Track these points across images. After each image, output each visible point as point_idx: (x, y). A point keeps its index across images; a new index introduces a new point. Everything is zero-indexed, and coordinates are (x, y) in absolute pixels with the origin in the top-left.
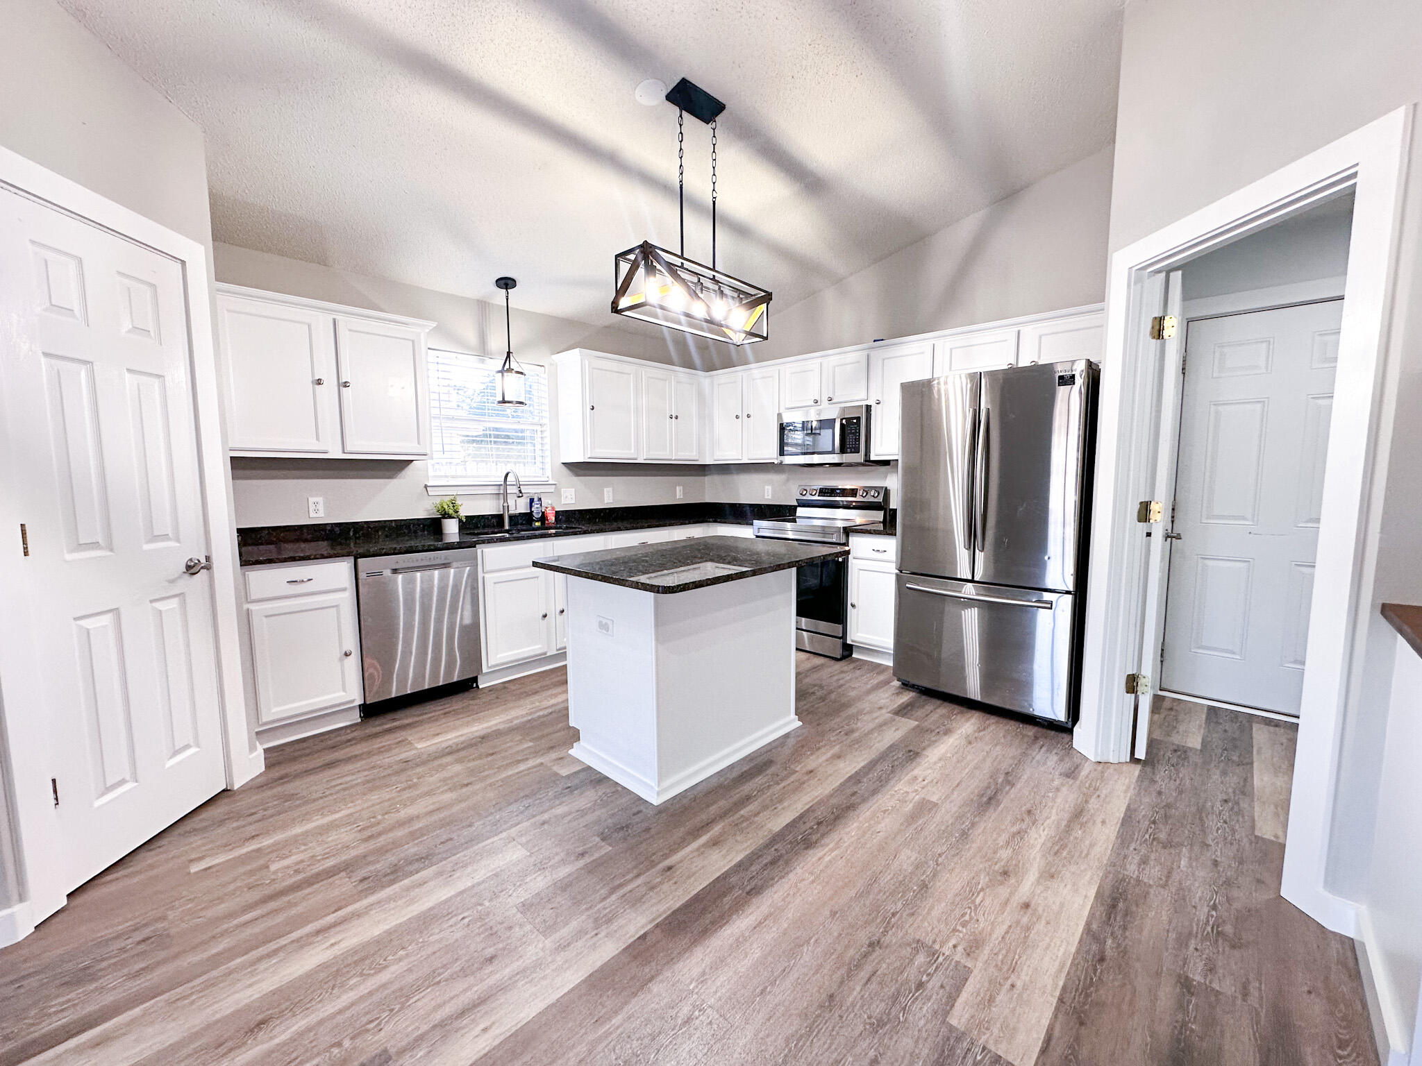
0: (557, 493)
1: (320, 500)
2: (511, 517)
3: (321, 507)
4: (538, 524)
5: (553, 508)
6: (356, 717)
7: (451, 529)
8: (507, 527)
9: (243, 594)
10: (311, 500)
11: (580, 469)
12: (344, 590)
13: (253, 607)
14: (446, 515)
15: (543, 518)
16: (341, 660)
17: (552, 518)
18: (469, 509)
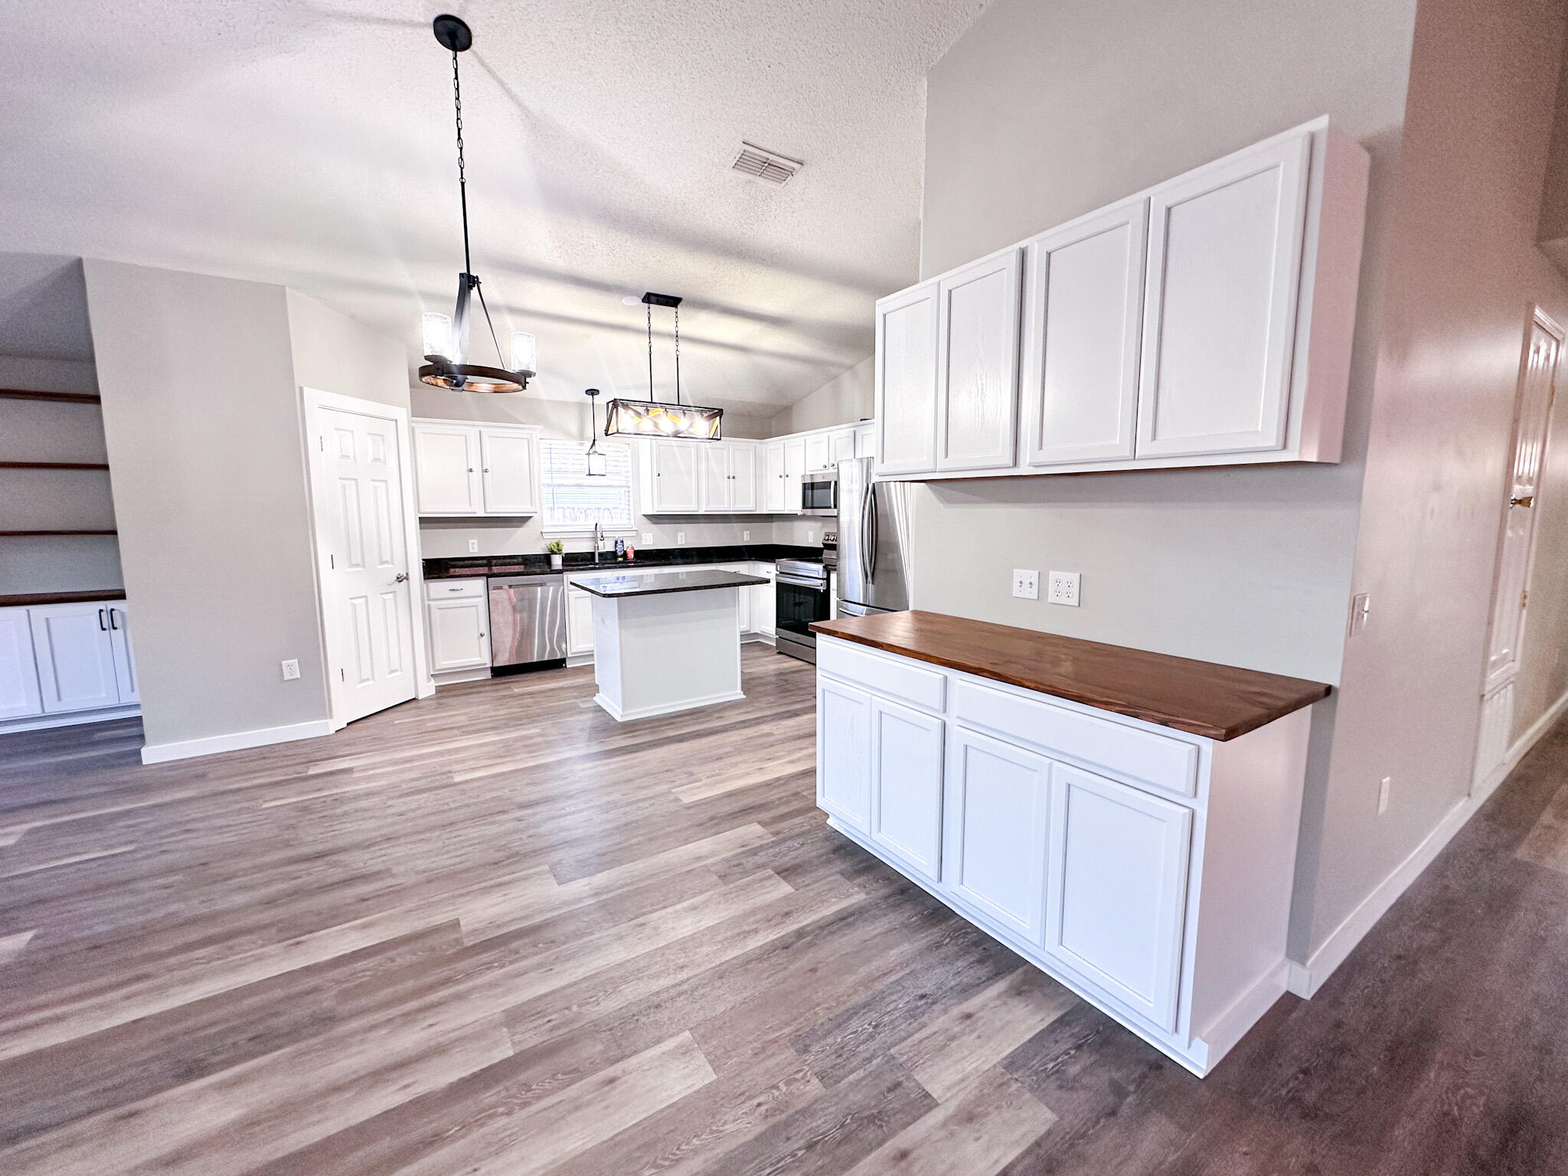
0: (638, 536)
1: (475, 541)
2: (600, 554)
3: (476, 546)
4: (620, 559)
5: (633, 548)
6: (488, 675)
7: (557, 561)
8: (597, 561)
9: (426, 597)
10: (470, 541)
11: (656, 519)
12: (480, 596)
13: (431, 603)
14: (553, 553)
15: (625, 555)
16: (479, 638)
17: (631, 555)
18: (568, 548)
